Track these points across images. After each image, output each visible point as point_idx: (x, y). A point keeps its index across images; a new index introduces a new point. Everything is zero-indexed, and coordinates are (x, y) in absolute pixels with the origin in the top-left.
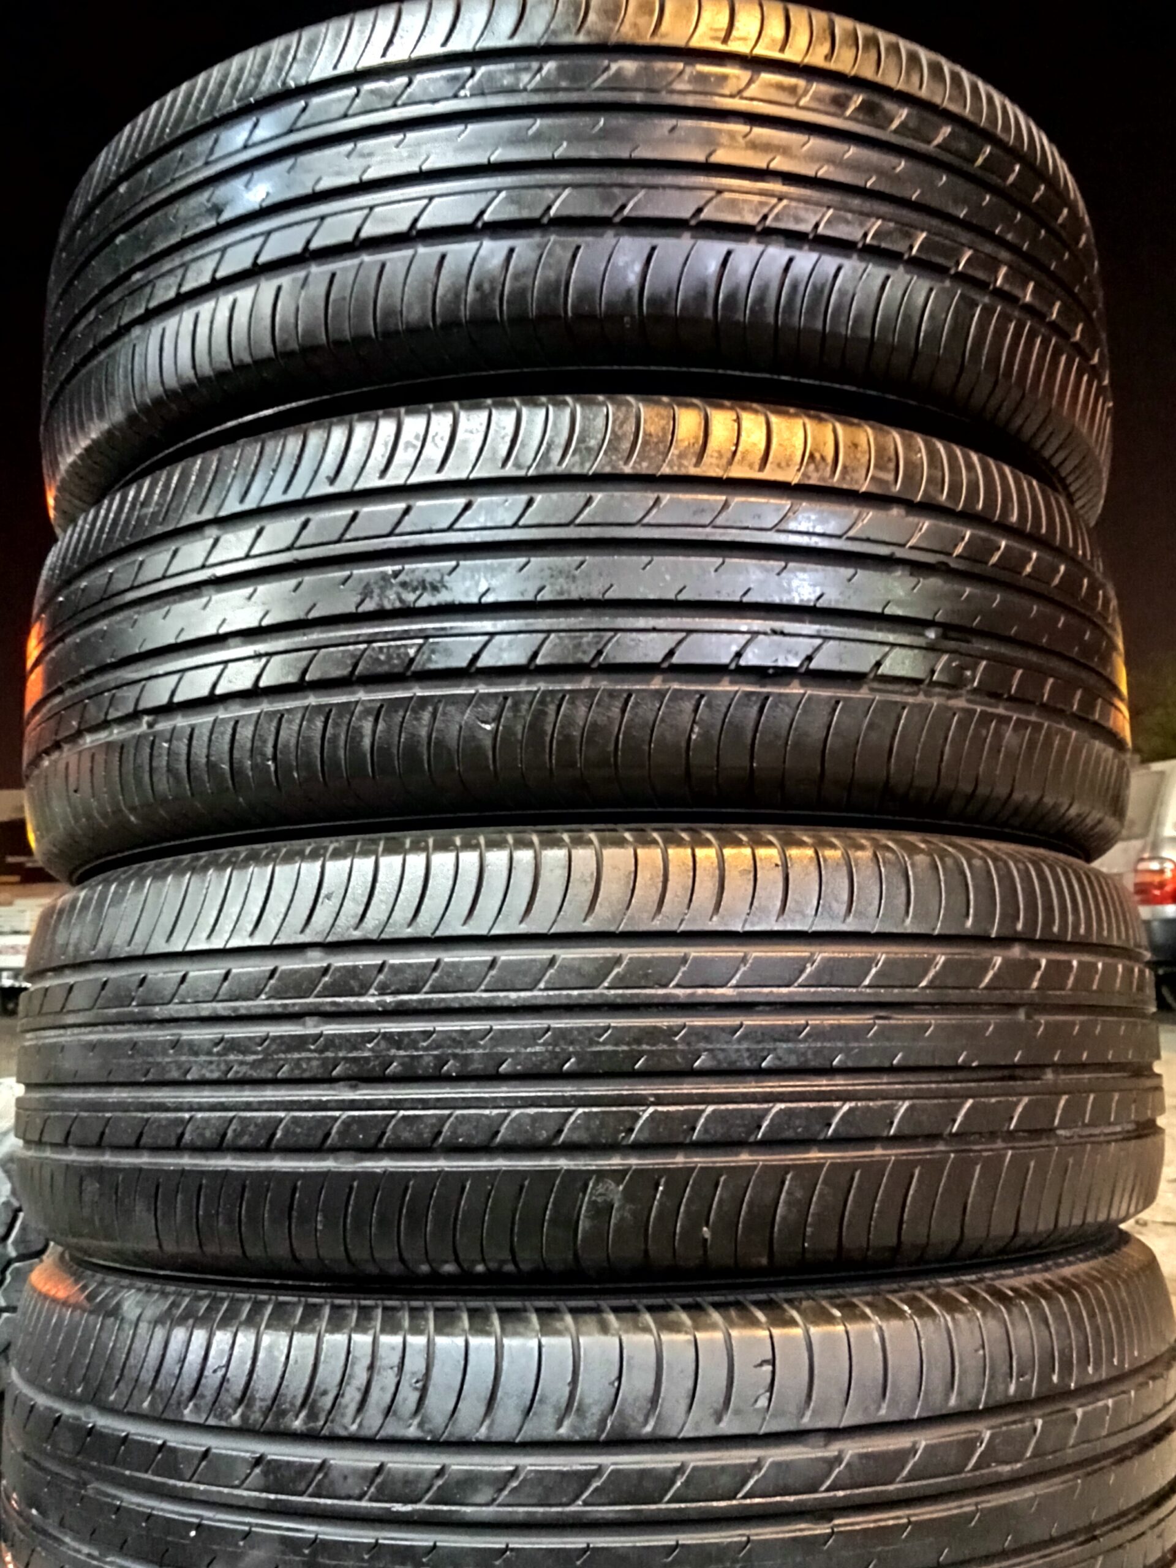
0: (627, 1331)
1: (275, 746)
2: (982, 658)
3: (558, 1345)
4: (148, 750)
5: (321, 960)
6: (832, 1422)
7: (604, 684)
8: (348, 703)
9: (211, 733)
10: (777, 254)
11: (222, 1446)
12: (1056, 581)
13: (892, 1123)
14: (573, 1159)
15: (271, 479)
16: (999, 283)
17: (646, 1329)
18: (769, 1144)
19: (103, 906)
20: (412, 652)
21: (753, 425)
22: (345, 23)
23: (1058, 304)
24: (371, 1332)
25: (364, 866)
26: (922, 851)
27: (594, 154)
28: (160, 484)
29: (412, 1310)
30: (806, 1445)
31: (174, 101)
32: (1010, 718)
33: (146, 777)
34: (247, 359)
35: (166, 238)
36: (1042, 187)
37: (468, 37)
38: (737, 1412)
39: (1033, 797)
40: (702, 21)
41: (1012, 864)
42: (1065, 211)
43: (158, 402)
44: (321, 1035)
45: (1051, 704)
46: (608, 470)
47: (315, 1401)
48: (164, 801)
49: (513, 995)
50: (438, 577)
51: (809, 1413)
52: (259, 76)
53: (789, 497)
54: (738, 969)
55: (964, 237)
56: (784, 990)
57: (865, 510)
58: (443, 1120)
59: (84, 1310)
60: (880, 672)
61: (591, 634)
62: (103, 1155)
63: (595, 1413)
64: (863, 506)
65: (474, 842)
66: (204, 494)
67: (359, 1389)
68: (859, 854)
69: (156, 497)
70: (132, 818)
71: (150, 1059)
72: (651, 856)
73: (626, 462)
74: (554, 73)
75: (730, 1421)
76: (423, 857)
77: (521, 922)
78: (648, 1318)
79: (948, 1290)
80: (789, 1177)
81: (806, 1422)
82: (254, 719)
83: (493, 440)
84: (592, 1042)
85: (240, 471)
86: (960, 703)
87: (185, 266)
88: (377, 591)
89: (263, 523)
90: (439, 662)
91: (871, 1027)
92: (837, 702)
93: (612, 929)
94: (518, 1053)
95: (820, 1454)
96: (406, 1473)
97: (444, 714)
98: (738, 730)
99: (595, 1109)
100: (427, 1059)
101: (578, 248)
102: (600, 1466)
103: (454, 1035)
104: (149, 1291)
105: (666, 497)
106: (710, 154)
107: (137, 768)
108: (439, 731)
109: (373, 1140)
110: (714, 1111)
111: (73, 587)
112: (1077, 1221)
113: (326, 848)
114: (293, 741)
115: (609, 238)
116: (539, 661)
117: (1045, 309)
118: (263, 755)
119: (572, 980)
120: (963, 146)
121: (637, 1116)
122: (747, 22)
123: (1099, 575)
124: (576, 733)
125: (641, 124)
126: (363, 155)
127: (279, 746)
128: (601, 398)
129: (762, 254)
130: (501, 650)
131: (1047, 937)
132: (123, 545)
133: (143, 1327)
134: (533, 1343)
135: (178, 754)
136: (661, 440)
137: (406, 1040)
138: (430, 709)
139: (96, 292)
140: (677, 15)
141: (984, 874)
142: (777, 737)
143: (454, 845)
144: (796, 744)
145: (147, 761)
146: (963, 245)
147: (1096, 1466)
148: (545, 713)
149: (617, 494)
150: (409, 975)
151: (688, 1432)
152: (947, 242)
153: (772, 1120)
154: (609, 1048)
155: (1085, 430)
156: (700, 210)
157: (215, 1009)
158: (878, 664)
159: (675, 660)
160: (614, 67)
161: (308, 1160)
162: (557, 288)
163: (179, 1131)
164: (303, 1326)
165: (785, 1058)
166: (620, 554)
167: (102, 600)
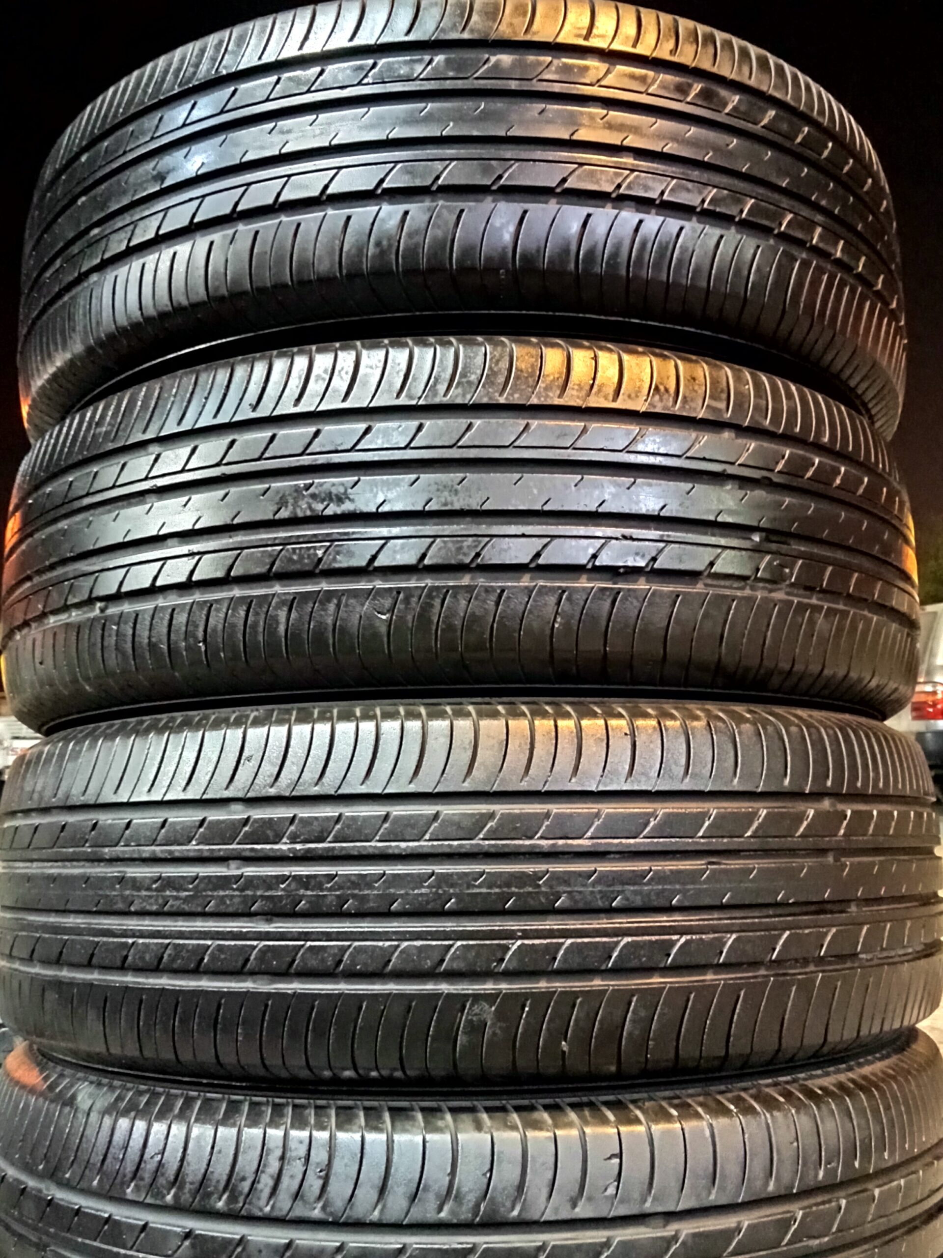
0: (498, 1129)
1: (205, 631)
2: (800, 558)
3: (439, 1140)
4: (100, 632)
5: (243, 812)
6: (671, 1208)
7: (482, 581)
8: (266, 596)
9: (153, 618)
10: (629, 217)
11: (158, 1221)
12: (861, 491)
13: (721, 952)
14: (452, 984)
15: (204, 406)
16: (814, 242)
17: (514, 1128)
18: (618, 971)
19: (62, 761)
20: (320, 553)
21: (608, 362)
22: (269, 21)
23: (863, 259)
24: (283, 1127)
25: (279, 732)
26: (747, 720)
27: (475, 133)
28: (113, 407)
29: (317, 1107)
30: (647, 1226)
31: (127, 85)
32: (822, 607)
33: (99, 653)
34: (185, 302)
35: (118, 202)
36: (851, 161)
37: (372, 34)
38: (590, 1199)
39: (841, 673)
40: (567, 21)
41: (822, 730)
42: (870, 181)
43: (111, 337)
44: (242, 876)
45: (857, 594)
46: (485, 400)
47: (235, 1186)
48: (113, 674)
49: (403, 845)
50: (342, 490)
51: (650, 1200)
52: (197, 66)
53: (638, 424)
54: (593, 823)
55: (785, 202)
56: (632, 841)
57: (701, 434)
58: (344, 950)
59: (46, 1099)
60: (713, 570)
61: (470, 539)
62: (61, 970)
63: (471, 1199)
64: (700, 430)
65: (371, 713)
66: (148, 417)
67: (272, 1177)
68: (695, 723)
69: (108, 418)
70: (87, 688)
71: (101, 892)
72: (520, 726)
73: (501, 394)
74: (442, 64)
75: (584, 1205)
76: (328, 726)
77: (411, 782)
78: (515, 1117)
79: (767, 1090)
80: (635, 999)
81: (648, 1206)
82: (188, 607)
83: (390, 374)
84: (469, 886)
85: (178, 398)
86: (779, 595)
87: (135, 223)
88: (291, 501)
89: (196, 443)
90: (343, 562)
91: (705, 871)
92: (678, 596)
93: (487, 789)
94: (407, 894)
95: (659, 1235)
96: (310, 1249)
97: (347, 605)
98: (594, 619)
99: (471, 942)
100: (330, 898)
101: (462, 211)
102: (474, 1244)
103: (353, 878)
104: (99, 1085)
105: (535, 423)
106: (572, 134)
107: (92, 645)
108: (342, 619)
109: (284, 967)
110: (572, 944)
111: (40, 492)
112: (876, 1030)
113: (248, 716)
114: (220, 627)
115: (488, 203)
116: (427, 561)
117: (852, 263)
118: (195, 637)
119: (452, 831)
120: (784, 127)
121: (507, 948)
122: (606, 22)
123: (895, 484)
124: (458, 623)
125: (515, 107)
126: (282, 132)
127: (209, 630)
128: (480, 339)
129: (616, 217)
130: (395, 552)
131: (852, 792)
132: (80, 457)
133: (94, 1117)
134: (419, 1139)
135: (125, 635)
136: (531, 375)
137: (313, 883)
138: (335, 601)
139: (61, 244)
140: (546, 16)
141: (799, 739)
142: (626, 626)
143: (355, 716)
144: (644, 631)
145: (99, 640)
146: (784, 209)
147: (891, 1236)
148: (432, 606)
149: (494, 421)
150: (316, 826)
151: (549, 1216)
152: (772, 207)
153: (621, 951)
154: (484, 890)
155: (885, 363)
156: (564, 180)
157: (154, 851)
158: (712, 564)
159: (541, 561)
160: (493, 59)
161: (230, 981)
162: (445, 245)
163: (125, 953)
164: (226, 1120)
165: (632, 898)
166: (495, 472)
167: (63, 504)
